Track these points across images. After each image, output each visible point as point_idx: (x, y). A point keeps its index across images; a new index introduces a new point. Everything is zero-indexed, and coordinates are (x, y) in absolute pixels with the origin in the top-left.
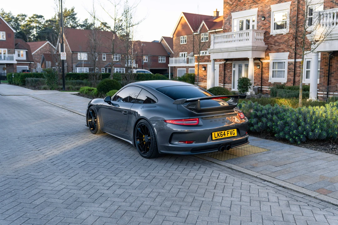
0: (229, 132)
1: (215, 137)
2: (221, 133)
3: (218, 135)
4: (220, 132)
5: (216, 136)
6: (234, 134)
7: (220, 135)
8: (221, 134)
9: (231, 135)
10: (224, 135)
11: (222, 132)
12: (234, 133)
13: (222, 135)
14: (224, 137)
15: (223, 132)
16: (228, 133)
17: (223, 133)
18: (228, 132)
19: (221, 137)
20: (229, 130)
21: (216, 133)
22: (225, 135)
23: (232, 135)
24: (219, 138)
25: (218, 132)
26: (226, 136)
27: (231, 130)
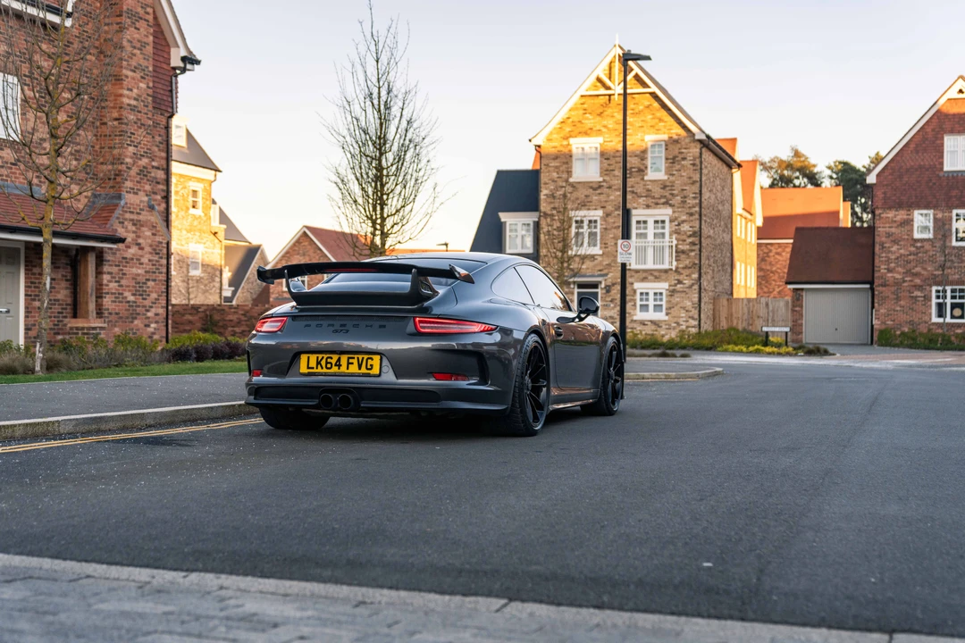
0: (355, 361)
1: (308, 368)
2: (329, 360)
3: (318, 363)
4: (325, 356)
5: (313, 363)
6: (369, 367)
7: (323, 363)
8: (327, 363)
9: (360, 369)
10: (336, 365)
11: (331, 358)
12: (371, 365)
13: (329, 366)
14: (335, 369)
15: (335, 357)
16: (349, 363)
17: (334, 361)
18: (351, 361)
19: (325, 370)
20: (356, 356)
21: (313, 358)
22: (339, 366)
23: (364, 370)
24: (319, 370)
25: (320, 356)
26: (343, 369)
27: (360, 357)
